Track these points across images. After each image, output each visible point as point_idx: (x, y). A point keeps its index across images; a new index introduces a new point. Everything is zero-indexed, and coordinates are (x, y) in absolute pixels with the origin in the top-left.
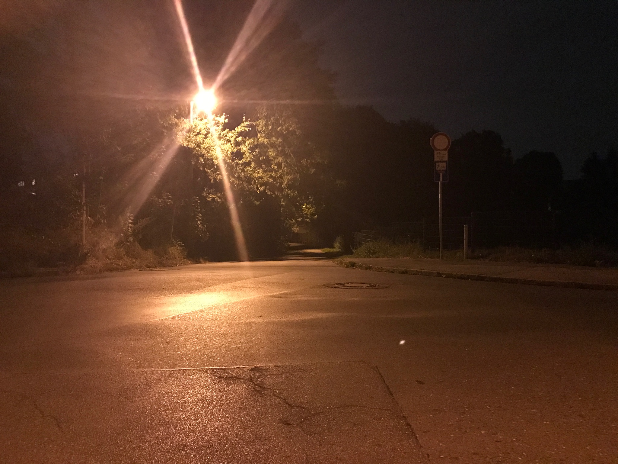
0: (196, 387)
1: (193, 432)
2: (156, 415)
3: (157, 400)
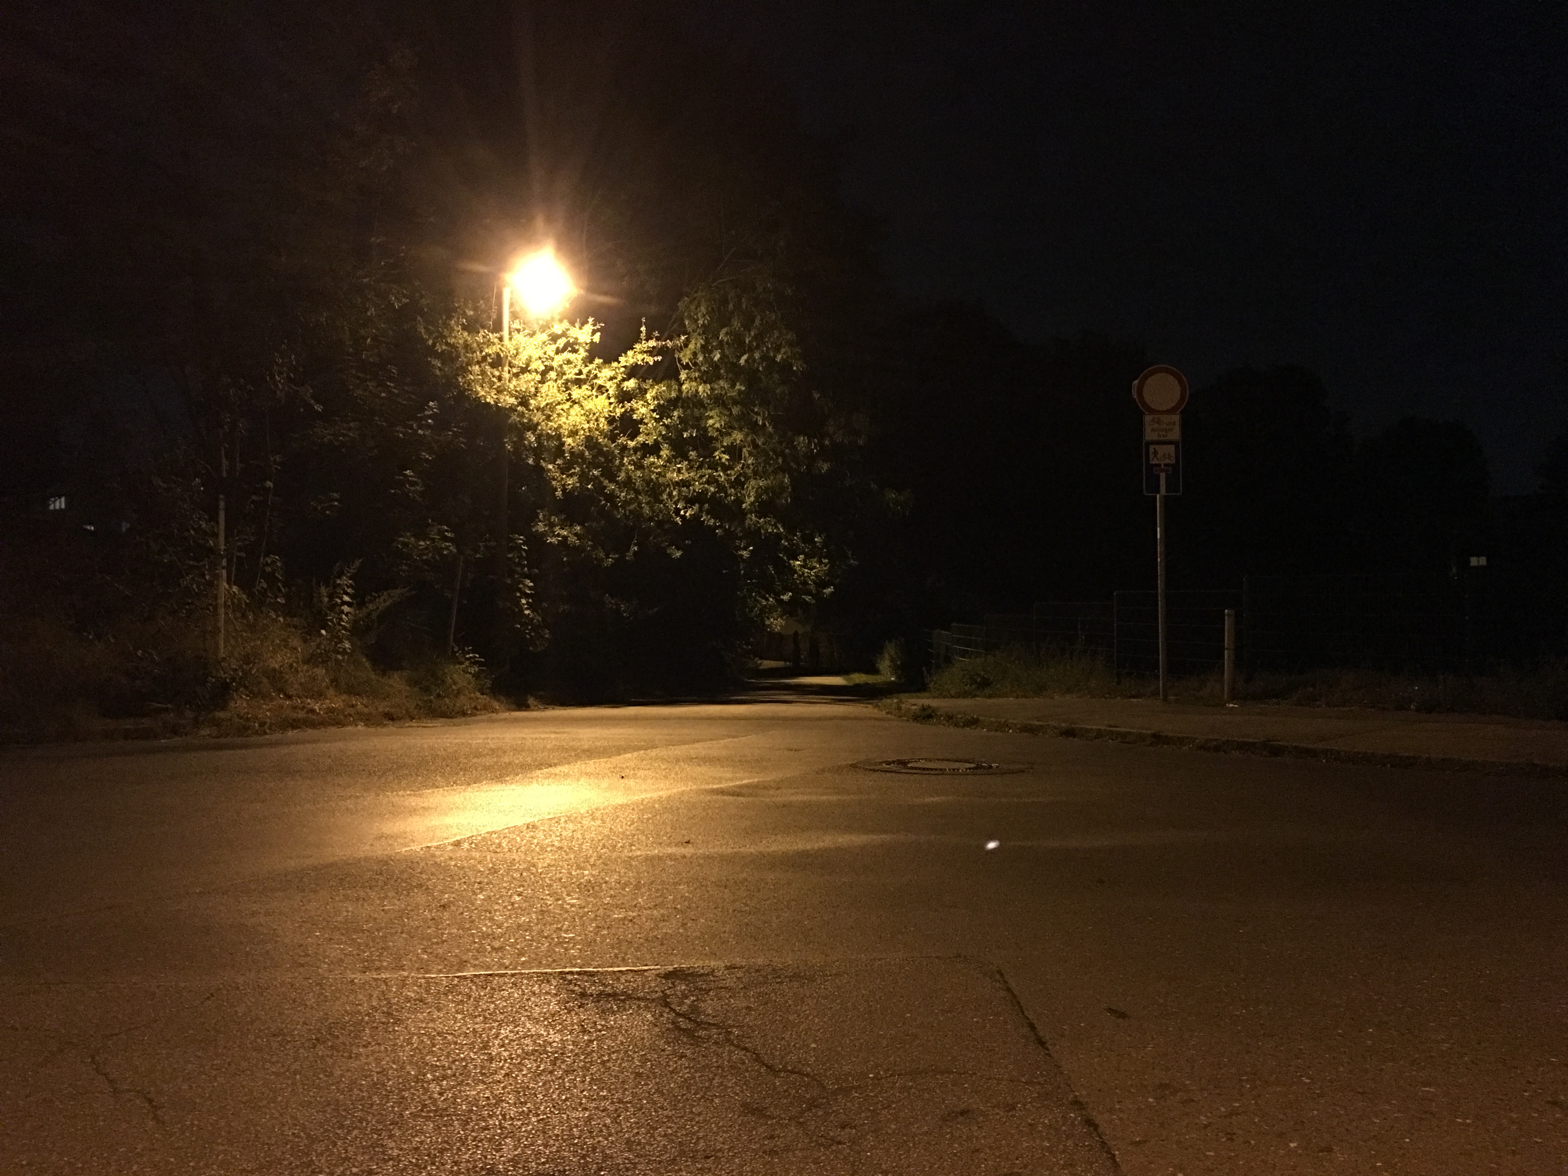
0: (520, 1019)
1: (512, 1134)
2: (412, 1091)
3: (415, 1053)
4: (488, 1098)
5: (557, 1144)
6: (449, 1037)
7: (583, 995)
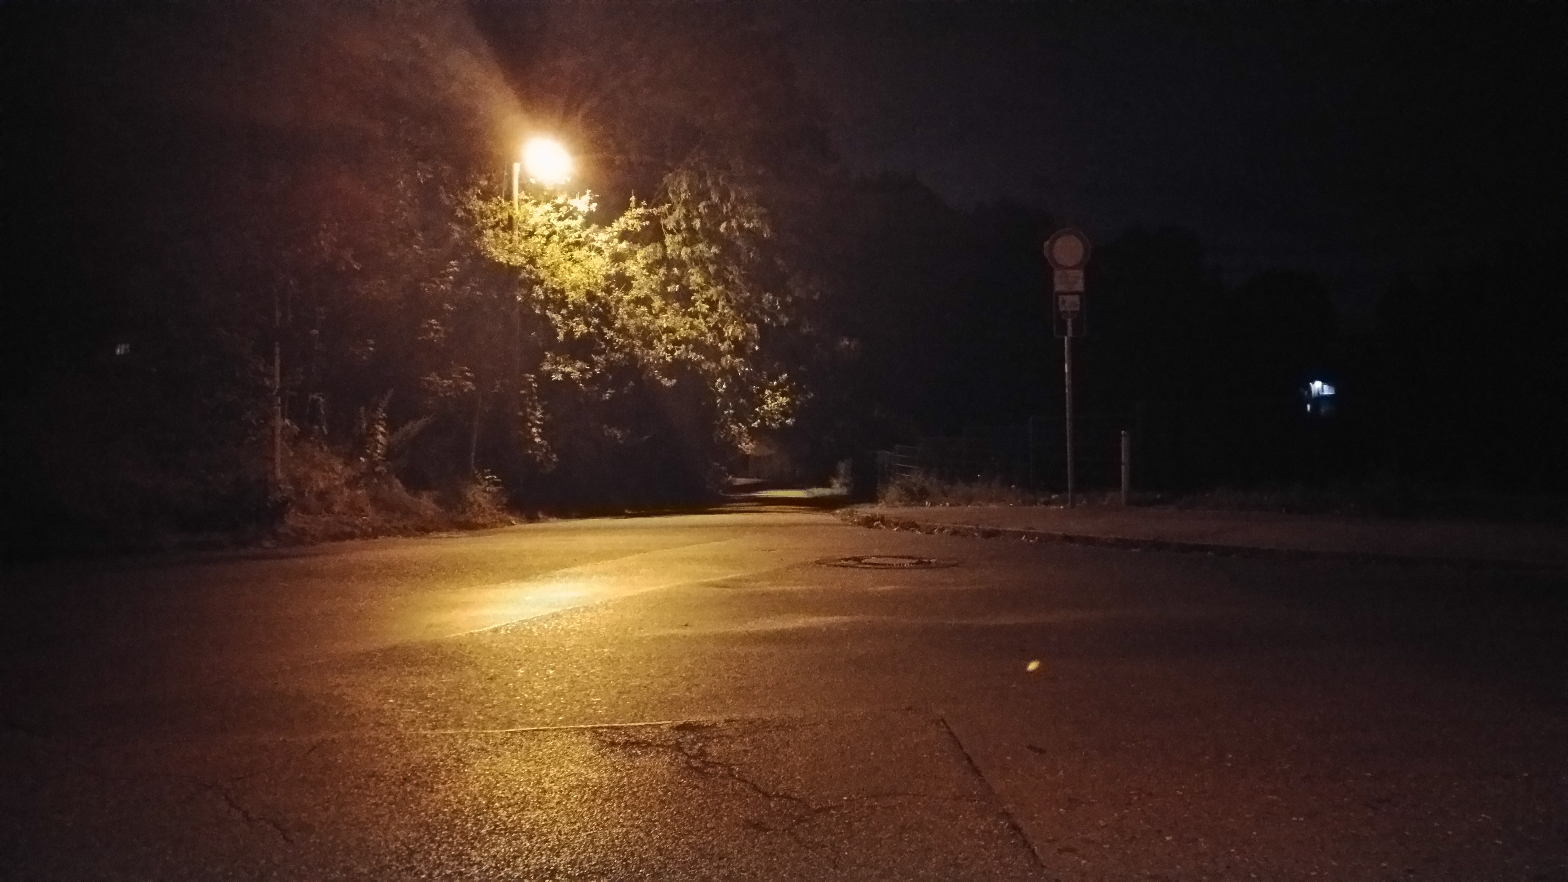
0: (564, 762)
1: (567, 845)
2: (485, 815)
3: (484, 788)
4: (545, 820)
5: (604, 852)
6: (509, 776)
7: (613, 744)
